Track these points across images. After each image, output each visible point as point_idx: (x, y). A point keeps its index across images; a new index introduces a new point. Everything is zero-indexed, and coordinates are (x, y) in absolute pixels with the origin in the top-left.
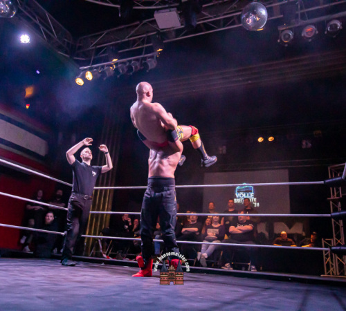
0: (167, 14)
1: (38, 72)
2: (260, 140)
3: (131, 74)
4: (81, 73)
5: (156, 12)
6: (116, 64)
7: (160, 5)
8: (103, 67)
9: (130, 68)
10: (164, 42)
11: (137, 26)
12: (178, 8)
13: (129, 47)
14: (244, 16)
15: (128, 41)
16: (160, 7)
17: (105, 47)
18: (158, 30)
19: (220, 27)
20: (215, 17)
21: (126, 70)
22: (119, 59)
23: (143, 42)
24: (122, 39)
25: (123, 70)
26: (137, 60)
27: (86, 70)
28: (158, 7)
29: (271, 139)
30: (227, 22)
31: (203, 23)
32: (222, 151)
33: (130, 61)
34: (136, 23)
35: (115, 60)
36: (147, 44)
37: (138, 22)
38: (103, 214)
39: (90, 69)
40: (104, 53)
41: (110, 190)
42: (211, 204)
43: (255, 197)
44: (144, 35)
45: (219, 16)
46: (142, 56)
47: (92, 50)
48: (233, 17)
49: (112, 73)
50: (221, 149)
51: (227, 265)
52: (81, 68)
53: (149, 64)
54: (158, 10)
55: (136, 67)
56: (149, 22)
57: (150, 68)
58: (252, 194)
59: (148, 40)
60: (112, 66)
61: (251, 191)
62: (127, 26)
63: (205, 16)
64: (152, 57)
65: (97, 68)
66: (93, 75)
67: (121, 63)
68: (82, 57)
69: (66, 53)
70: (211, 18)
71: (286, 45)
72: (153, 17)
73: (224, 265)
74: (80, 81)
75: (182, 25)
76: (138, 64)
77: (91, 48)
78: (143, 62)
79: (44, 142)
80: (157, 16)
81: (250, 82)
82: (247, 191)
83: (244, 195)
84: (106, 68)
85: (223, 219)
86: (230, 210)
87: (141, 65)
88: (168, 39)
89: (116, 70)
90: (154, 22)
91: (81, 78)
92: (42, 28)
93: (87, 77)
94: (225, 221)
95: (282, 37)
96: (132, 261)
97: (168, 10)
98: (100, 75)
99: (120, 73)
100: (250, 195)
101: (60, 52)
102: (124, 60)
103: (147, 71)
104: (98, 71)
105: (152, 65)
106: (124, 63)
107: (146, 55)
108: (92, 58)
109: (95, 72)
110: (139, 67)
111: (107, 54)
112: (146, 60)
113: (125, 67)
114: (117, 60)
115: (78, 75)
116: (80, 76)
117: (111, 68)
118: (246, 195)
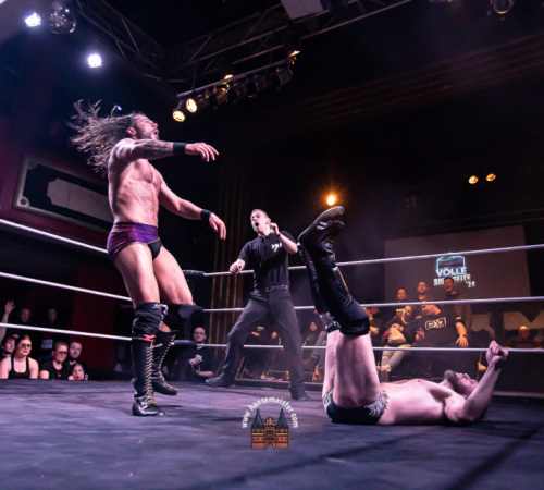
1: (119, 108)
2: (472, 180)
3: (254, 95)
4: (180, 103)
6: (231, 83)
8: (211, 89)
9: (251, 87)
10: (302, 38)
11: (257, 18)
15: (246, 45)
17: (211, 58)
19: (389, 3)
21: (245, 90)
22: (234, 75)
23: (269, 44)
24: (236, 43)
25: (241, 91)
26: (257, 73)
27: (187, 97)
29: (490, 178)
32: (410, 203)
33: (250, 76)
34: (255, 15)
35: (228, 77)
36: (275, 45)
37: (259, 13)
38: (230, 313)
39: (193, 96)
40: (211, 68)
43: (468, 272)
44: (270, 33)
46: (268, 66)
47: (194, 64)
49: (226, 97)
52: (179, 95)
53: (280, 78)
55: (261, 85)
56: (276, 10)
57: (282, 83)
58: (463, 269)
59: (277, 39)
60: (224, 86)
61: (461, 265)
62: (242, 21)
64: (285, 65)
65: (203, 92)
66: (197, 104)
67: (238, 81)
68: (179, 78)
69: (156, 74)
71: (502, 19)
74: (179, 116)
75: (325, 9)
76: (263, 79)
77: (191, 62)
78: (271, 74)
81: (447, 87)
82: (456, 264)
83: (451, 272)
84: (215, 91)
87: (269, 79)
88: (308, 33)
89: (231, 92)
90: (282, 9)
91: (180, 110)
92: (117, 40)
93: (188, 107)
95: (495, 6)
96: (280, 381)
98: (206, 104)
99: (236, 96)
100: (460, 271)
101: (146, 75)
102: (243, 76)
103: (278, 89)
104: (203, 97)
105: (284, 79)
106: (242, 80)
107: (275, 64)
108: (194, 78)
109: (201, 98)
110: (266, 84)
111: (216, 69)
112: (275, 71)
113: (243, 85)
114: (231, 76)
115: (175, 107)
116: (178, 108)
117: (224, 90)
118: (455, 271)
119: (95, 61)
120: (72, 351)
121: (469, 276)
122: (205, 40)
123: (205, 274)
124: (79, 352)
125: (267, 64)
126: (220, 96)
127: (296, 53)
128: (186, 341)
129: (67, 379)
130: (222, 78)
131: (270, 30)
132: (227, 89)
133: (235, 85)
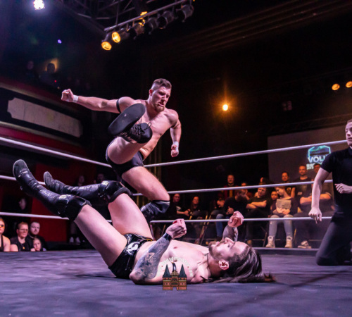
1: (59, 41)
2: (335, 87)
3: (164, 27)
4: (107, 36)
6: (146, 18)
8: (130, 24)
9: (162, 20)
21: (157, 24)
22: (148, 12)
25: (154, 24)
26: (167, 9)
27: (112, 31)
29: (349, 85)
32: (287, 106)
33: (161, 12)
35: (143, 13)
39: (117, 30)
40: (127, 8)
41: (157, 167)
46: (175, 3)
47: (117, 4)
49: (142, 30)
50: (285, 105)
51: (304, 243)
52: (106, 29)
53: (185, 12)
55: (169, 19)
57: (186, 17)
60: (141, 21)
64: (187, 3)
65: (124, 26)
66: (120, 33)
67: (151, 16)
68: (106, 16)
69: (87, 14)
73: (300, 244)
74: (106, 46)
76: (171, 14)
77: (114, 3)
78: (177, 10)
79: (77, 121)
81: (315, 14)
84: (134, 25)
85: (294, 189)
86: (302, 178)
87: (175, 14)
89: (147, 25)
91: (108, 41)
93: (114, 39)
94: (296, 192)
98: (127, 35)
99: (151, 28)
101: (79, 14)
102: (155, 12)
103: (183, 21)
104: (125, 30)
105: (188, 12)
106: (155, 15)
107: (179, 2)
108: (117, 16)
109: (122, 31)
110: (173, 18)
111: (133, 8)
112: (180, 8)
113: (156, 20)
114: (146, 13)
115: (103, 39)
116: (106, 39)
117: (141, 24)
119: (39, 4)
120: (33, 229)
124: (38, 230)
126: (137, 30)
129: (30, 250)
130: (138, 14)
132: (143, 23)
133: (149, 19)
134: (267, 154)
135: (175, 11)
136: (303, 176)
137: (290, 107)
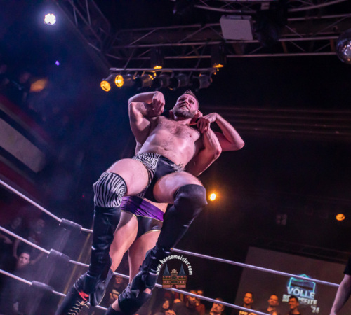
0: (237, 21)
1: (57, 63)
2: (340, 217)
3: (175, 89)
4: (111, 76)
5: (223, 16)
6: (158, 73)
7: (231, 9)
8: (140, 73)
9: (174, 82)
10: (228, 56)
11: (198, 29)
12: (254, 17)
13: (180, 55)
14: (341, 43)
15: (182, 46)
16: (230, 11)
17: (147, 48)
18: (223, 40)
19: (307, 51)
20: (304, 37)
21: (168, 84)
22: (163, 67)
23: (200, 52)
24: (173, 43)
25: (165, 83)
26: (186, 73)
27: (118, 73)
28: (227, 11)
30: (318, 45)
31: (286, 42)
32: (281, 219)
33: (176, 73)
35: (157, 67)
36: (204, 55)
37: (199, 25)
39: (123, 74)
40: (145, 55)
42: (249, 295)
43: (316, 298)
44: (204, 43)
45: (310, 36)
46: (194, 69)
47: (133, 48)
48: (328, 41)
49: (150, 83)
50: (279, 217)
52: (112, 69)
53: (201, 82)
54: (226, 14)
55: (183, 82)
56: (214, 27)
57: (201, 87)
58: (312, 294)
59: (207, 50)
60: (152, 74)
61: (311, 289)
62: (183, 27)
63: (290, 32)
64: (207, 73)
65: (132, 73)
66: (125, 78)
67: (165, 73)
68: (117, 56)
69: (98, 46)
70: (298, 37)
72: (219, 22)
74: (105, 86)
75: (254, 39)
76: (186, 79)
77: (131, 46)
78: (194, 77)
80: (224, 22)
82: (306, 287)
83: (300, 292)
84: (143, 75)
87: (191, 80)
88: (234, 53)
89: (156, 81)
90: (219, 28)
91: (109, 82)
92: (75, 9)
93: (116, 82)
97: (240, 17)
98: (132, 83)
99: (160, 85)
100: (309, 294)
101: (90, 44)
102: (170, 70)
104: (132, 77)
105: (204, 83)
106: (169, 74)
107: (199, 70)
108: (129, 60)
109: (129, 77)
110: (187, 83)
111: (149, 58)
112: (198, 75)
113: (168, 78)
114: (160, 67)
115: (105, 78)
116: (107, 79)
117: (151, 77)
118: (304, 293)
119: (50, 19)
121: (315, 302)
122: (148, 32)
123: (82, 228)
125: (194, 67)
126: (145, 81)
127: (220, 66)
128: (44, 285)
130: (150, 65)
131: (204, 41)
132: (153, 76)
133: (161, 76)
134: (242, 268)
135: (191, 76)
136: (272, 306)
137: (284, 222)
